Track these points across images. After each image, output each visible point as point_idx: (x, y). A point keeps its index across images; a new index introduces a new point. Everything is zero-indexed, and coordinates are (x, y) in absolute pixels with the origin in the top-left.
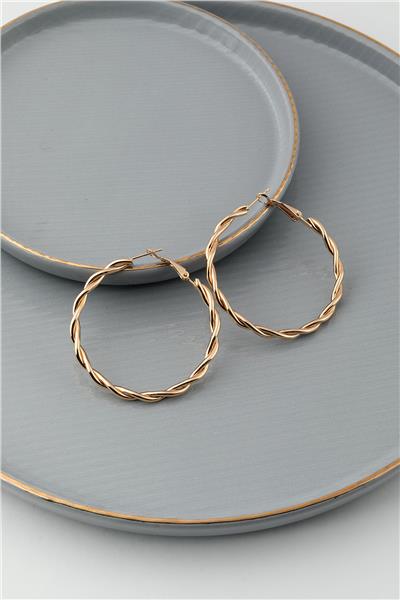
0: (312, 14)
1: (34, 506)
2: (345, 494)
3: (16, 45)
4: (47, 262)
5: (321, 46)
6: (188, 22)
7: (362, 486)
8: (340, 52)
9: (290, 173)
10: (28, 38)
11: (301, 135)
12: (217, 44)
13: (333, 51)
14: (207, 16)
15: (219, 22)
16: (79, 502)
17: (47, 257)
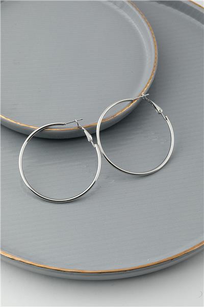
2: (177, 258)
4: (19, 126)
7: (186, 254)
9: (153, 76)
16: (29, 260)
17: (19, 123)
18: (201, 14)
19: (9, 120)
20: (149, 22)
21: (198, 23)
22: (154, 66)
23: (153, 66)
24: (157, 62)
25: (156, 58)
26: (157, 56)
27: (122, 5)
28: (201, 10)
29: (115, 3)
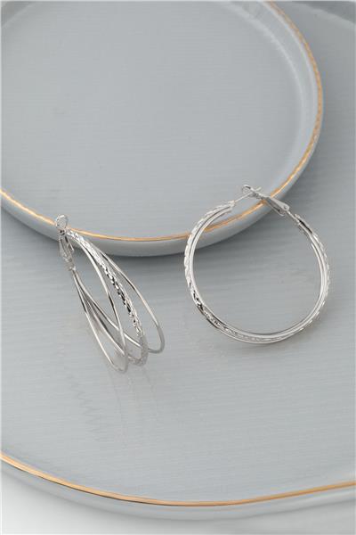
19: (41, 218)
22: (316, 128)
24: (321, 119)
25: (319, 112)
27: (259, 12)
29: (246, 6)
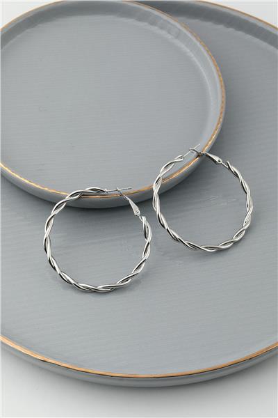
0: (234, 10)
1: (33, 365)
3: (19, 36)
4: (47, 192)
5: (240, 33)
6: (143, 17)
8: (253, 38)
10: (28, 30)
11: (226, 102)
12: (163, 33)
13: (249, 37)
14: (156, 13)
15: (164, 17)
18: (275, 35)
19: (33, 184)
20: (213, 56)
21: (271, 48)
23: (219, 113)
24: (224, 107)
25: (223, 102)
26: (224, 100)
28: (274, 32)
